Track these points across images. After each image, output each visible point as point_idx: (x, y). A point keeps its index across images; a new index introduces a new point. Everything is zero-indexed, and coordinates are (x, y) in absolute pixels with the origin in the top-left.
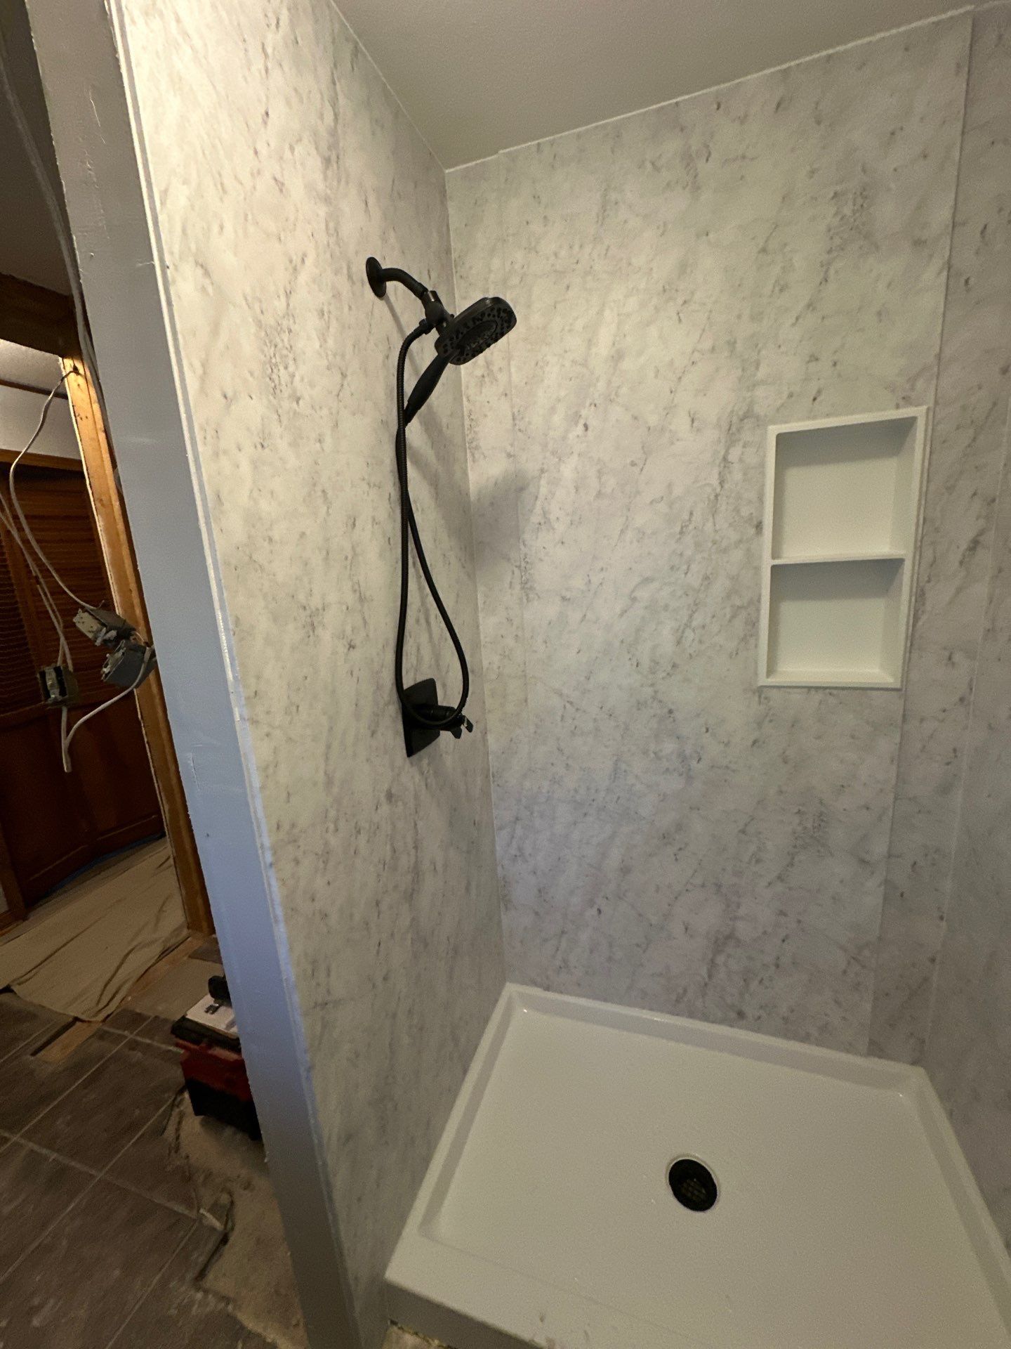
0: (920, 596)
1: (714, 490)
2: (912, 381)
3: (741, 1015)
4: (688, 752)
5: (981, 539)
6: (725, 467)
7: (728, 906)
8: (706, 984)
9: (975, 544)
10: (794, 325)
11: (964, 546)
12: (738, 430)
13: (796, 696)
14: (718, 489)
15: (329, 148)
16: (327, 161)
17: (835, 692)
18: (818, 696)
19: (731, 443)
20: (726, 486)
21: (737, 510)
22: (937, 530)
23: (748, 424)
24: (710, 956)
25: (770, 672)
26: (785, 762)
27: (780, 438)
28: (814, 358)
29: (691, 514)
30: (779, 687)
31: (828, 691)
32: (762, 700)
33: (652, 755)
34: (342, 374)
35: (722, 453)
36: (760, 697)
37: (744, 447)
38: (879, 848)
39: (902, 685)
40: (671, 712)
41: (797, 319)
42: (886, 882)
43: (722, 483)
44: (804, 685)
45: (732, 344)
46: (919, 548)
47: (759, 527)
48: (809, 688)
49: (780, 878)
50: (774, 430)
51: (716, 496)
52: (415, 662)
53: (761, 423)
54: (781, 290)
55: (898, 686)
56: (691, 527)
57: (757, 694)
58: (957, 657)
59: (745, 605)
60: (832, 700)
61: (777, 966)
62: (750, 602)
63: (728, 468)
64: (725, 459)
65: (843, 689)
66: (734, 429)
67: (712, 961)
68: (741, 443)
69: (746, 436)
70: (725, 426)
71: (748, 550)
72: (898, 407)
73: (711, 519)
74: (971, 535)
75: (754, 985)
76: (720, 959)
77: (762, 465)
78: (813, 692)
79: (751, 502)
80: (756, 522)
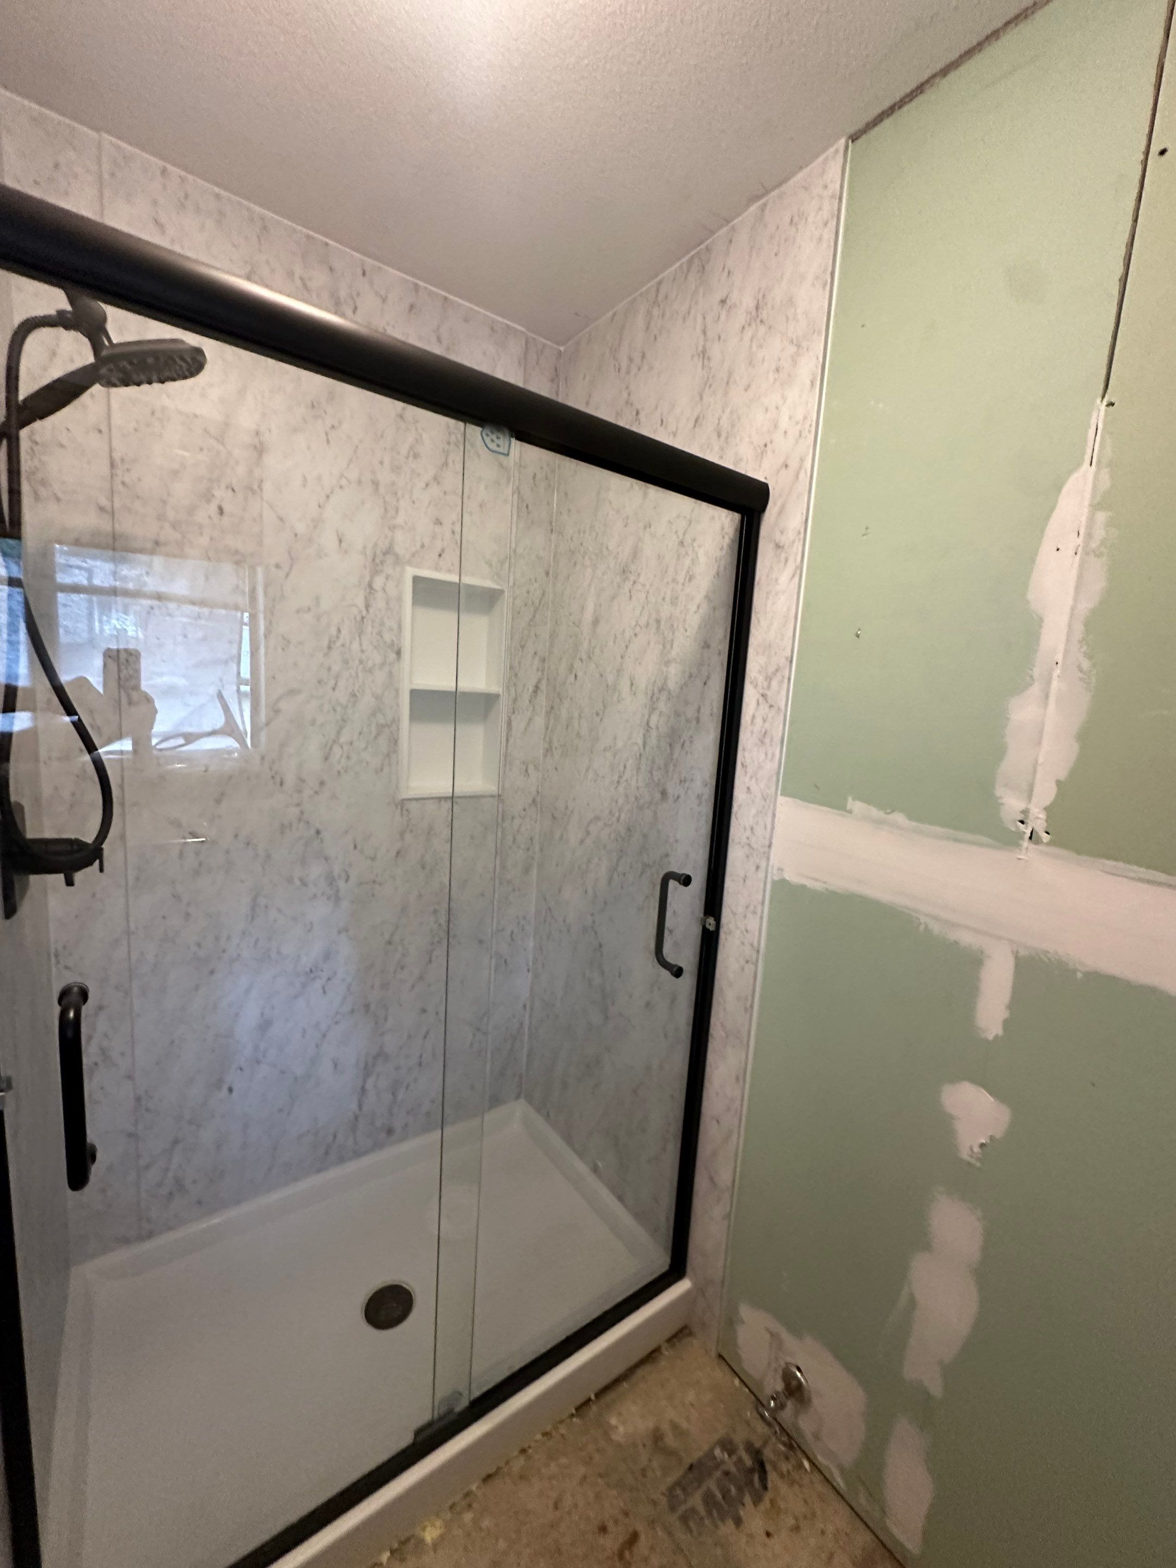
0: (509, 724)
1: (361, 612)
2: (501, 563)
3: (390, 1132)
4: (336, 873)
5: (540, 685)
6: (370, 592)
7: (376, 1023)
8: (356, 1118)
9: (537, 688)
10: (424, 489)
11: (531, 689)
12: (382, 562)
13: (431, 806)
14: (364, 613)
19: (375, 572)
20: (371, 610)
21: (380, 634)
22: (516, 676)
23: (390, 559)
24: (361, 1084)
26: (423, 868)
27: (416, 580)
28: (439, 522)
29: (339, 631)
30: (416, 800)
31: (452, 800)
32: (404, 812)
33: (298, 883)
35: (368, 579)
36: (402, 809)
37: (387, 578)
40: (318, 832)
41: (426, 485)
43: (367, 607)
44: (434, 796)
45: (375, 484)
46: (507, 687)
49: (420, 977)
50: (410, 572)
51: (363, 618)
53: (399, 561)
54: (414, 456)
55: (496, 793)
56: (339, 643)
57: (399, 807)
58: (531, 769)
59: (387, 724)
61: (419, 1064)
62: (393, 721)
63: (373, 594)
64: (370, 585)
66: (377, 560)
67: (363, 1088)
68: (384, 575)
69: (388, 569)
70: (370, 555)
71: (390, 673)
72: (492, 578)
73: (358, 639)
74: (534, 681)
75: (401, 1094)
76: (370, 1083)
78: (443, 802)
79: (391, 629)
80: (396, 649)
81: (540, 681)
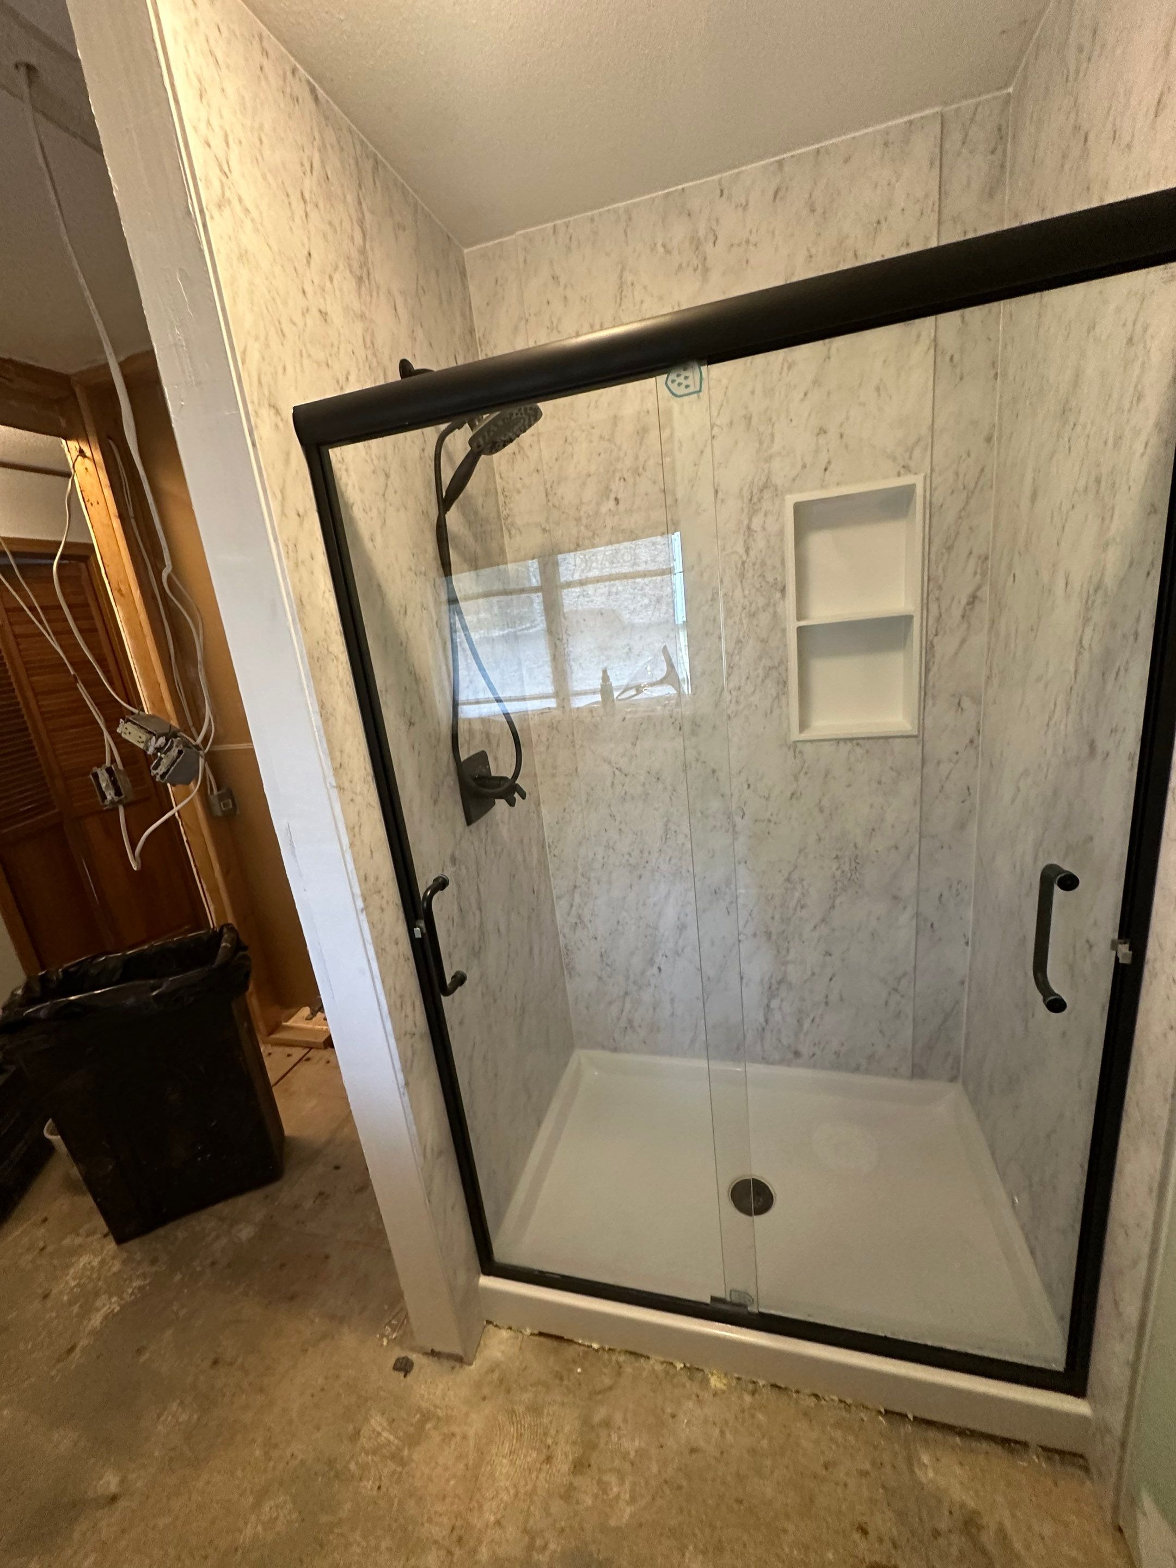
0: (929, 650)
1: (741, 557)
2: (910, 450)
3: (797, 1054)
4: (732, 808)
5: (979, 594)
6: (749, 535)
7: (778, 952)
8: (763, 1029)
9: (973, 599)
10: (802, 400)
11: (964, 601)
12: (759, 500)
13: (827, 748)
14: (744, 558)
15: (361, 267)
17: (861, 742)
18: (845, 748)
19: (753, 512)
20: (752, 553)
21: (763, 576)
22: (940, 588)
23: (767, 495)
24: (766, 1001)
25: (803, 725)
26: (821, 810)
27: (798, 507)
28: (822, 431)
29: (721, 581)
30: (812, 741)
31: (855, 742)
32: (797, 754)
35: (746, 522)
36: (795, 751)
37: (766, 515)
38: (908, 884)
39: (919, 731)
40: (714, 771)
41: (805, 394)
42: (917, 915)
43: (747, 551)
44: (832, 737)
45: (748, 419)
46: (925, 605)
47: (783, 590)
48: (838, 741)
49: (823, 920)
50: (791, 500)
51: (743, 563)
52: (467, 738)
53: (778, 493)
54: (789, 368)
55: (916, 733)
57: (792, 749)
58: (966, 703)
59: (776, 664)
60: (859, 751)
61: (827, 1003)
62: (781, 663)
63: (753, 536)
64: (749, 528)
65: (869, 738)
66: (755, 500)
67: (768, 1006)
68: (763, 511)
69: (766, 505)
70: (746, 494)
71: (775, 612)
72: (899, 475)
73: (740, 587)
74: (969, 590)
75: (807, 1024)
76: (775, 1004)
77: (781, 533)
78: (842, 744)
79: (774, 567)
80: (779, 586)
81: (979, 588)
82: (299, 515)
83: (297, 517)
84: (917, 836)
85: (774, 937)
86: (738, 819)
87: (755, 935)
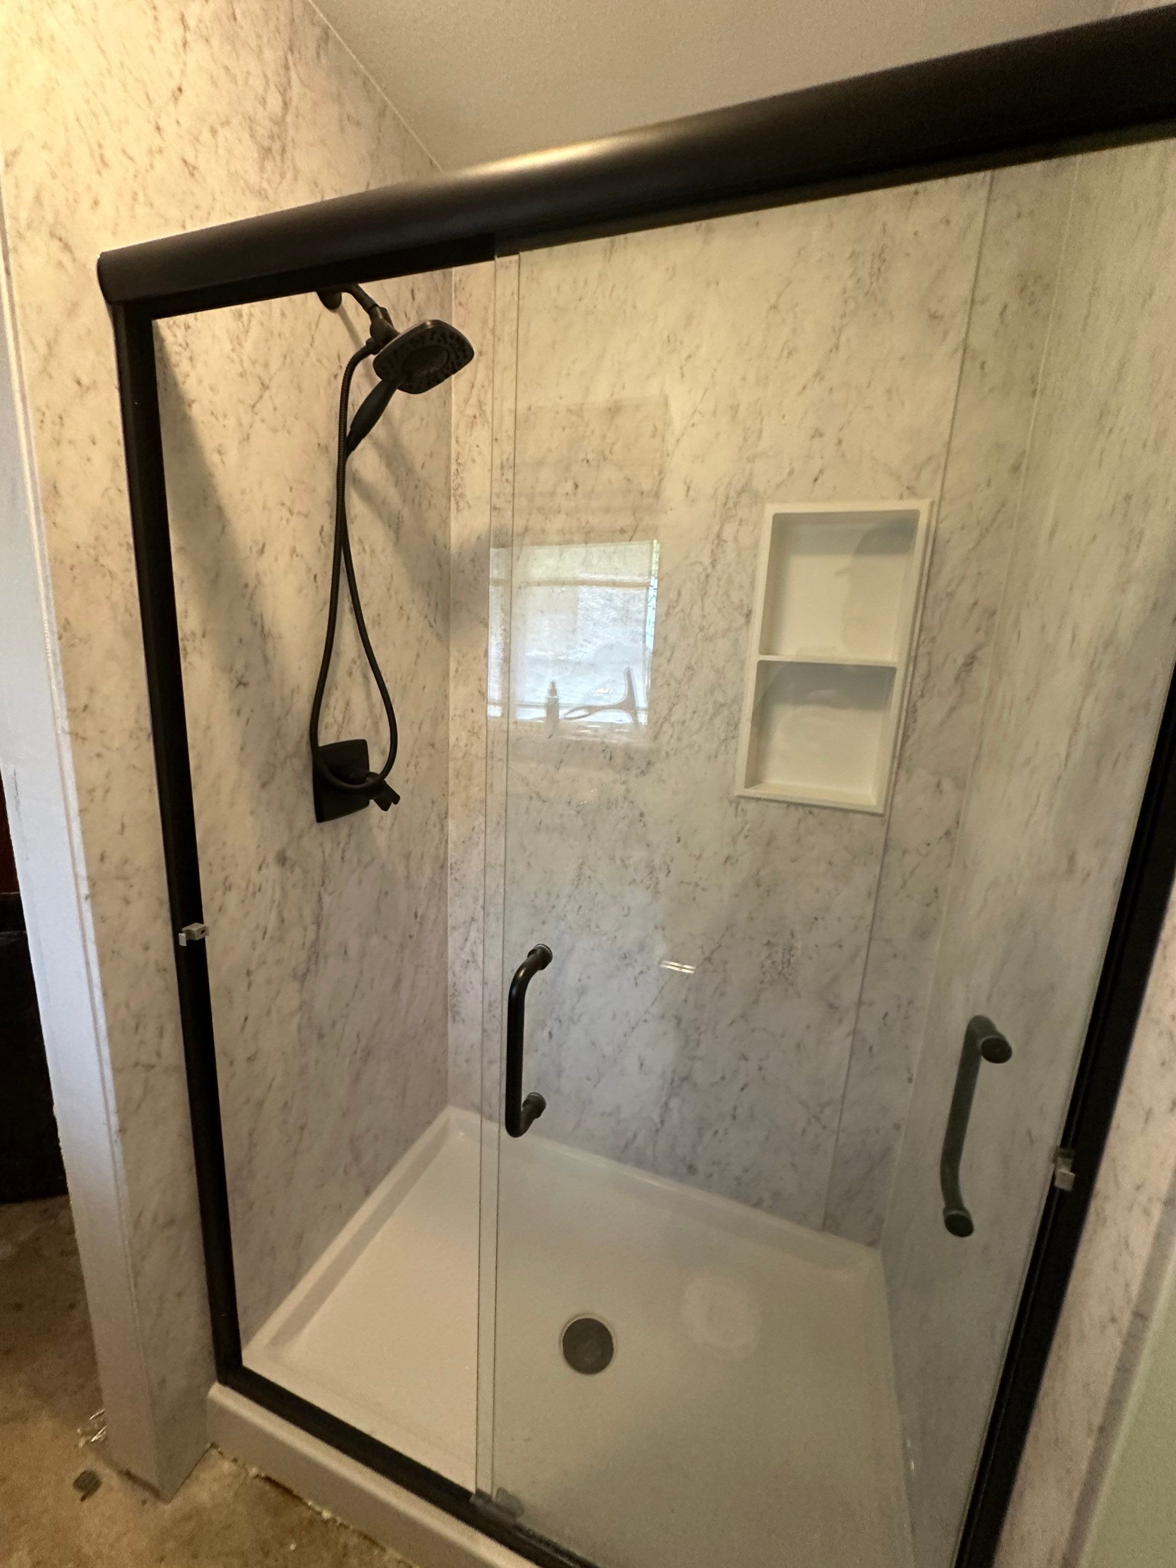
0: (910, 713)
1: (705, 569)
2: (919, 469)
3: (692, 1169)
4: (657, 862)
5: (979, 654)
6: (718, 544)
7: (687, 1042)
8: (657, 1131)
9: (971, 661)
10: (800, 394)
11: (960, 661)
12: (735, 505)
13: (775, 811)
14: (709, 570)
15: (272, 137)
16: (266, 153)
17: (815, 810)
18: (796, 814)
19: (726, 519)
20: (718, 567)
21: (727, 594)
22: (933, 639)
23: (745, 499)
24: (664, 1099)
25: (754, 779)
26: (758, 885)
27: (777, 519)
28: (818, 434)
29: (679, 594)
30: (758, 799)
31: (807, 809)
32: (739, 812)
33: (619, 862)
34: (262, 384)
35: (716, 529)
36: (737, 808)
37: (740, 524)
38: (849, 995)
39: (885, 811)
40: (642, 815)
41: (804, 388)
42: (855, 1032)
43: (714, 563)
44: (781, 799)
45: (735, 409)
46: (913, 659)
47: (748, 615)
48: (789, 804)
49: (743, 1016)
50: (772, 509)
51: (707, 576)
53: (758, 499)
54: (790, 353)
55: (880, 810)
56: (678, 609)
57: (734, 805)
58: (947, 785)
59: (729, 701)
60: (811, 821)
61: (734, 1117)
62: (735, 700)
63: (722, 546)
64: (718, 536)
65: (825, 808)
66: (730, 504)
67: (666, 1104)
68: (737, 519)
69: (742, 512)
70: (721, 498)
71: (737, 640)
72: (901, 497)
73: (700, 603)
74: (968, 648)
75: (708, 1136)
76: (674, 1103)
77: (756, 545)
78: (792, 808)
79: (741, 587)
80: (745, 610)
81: (980, 647)
82: (79, 383)
83: (76, 386)
84: (866, 936)
85: (683, 1025)
86: (662, 876)
87: (663, 1017)
